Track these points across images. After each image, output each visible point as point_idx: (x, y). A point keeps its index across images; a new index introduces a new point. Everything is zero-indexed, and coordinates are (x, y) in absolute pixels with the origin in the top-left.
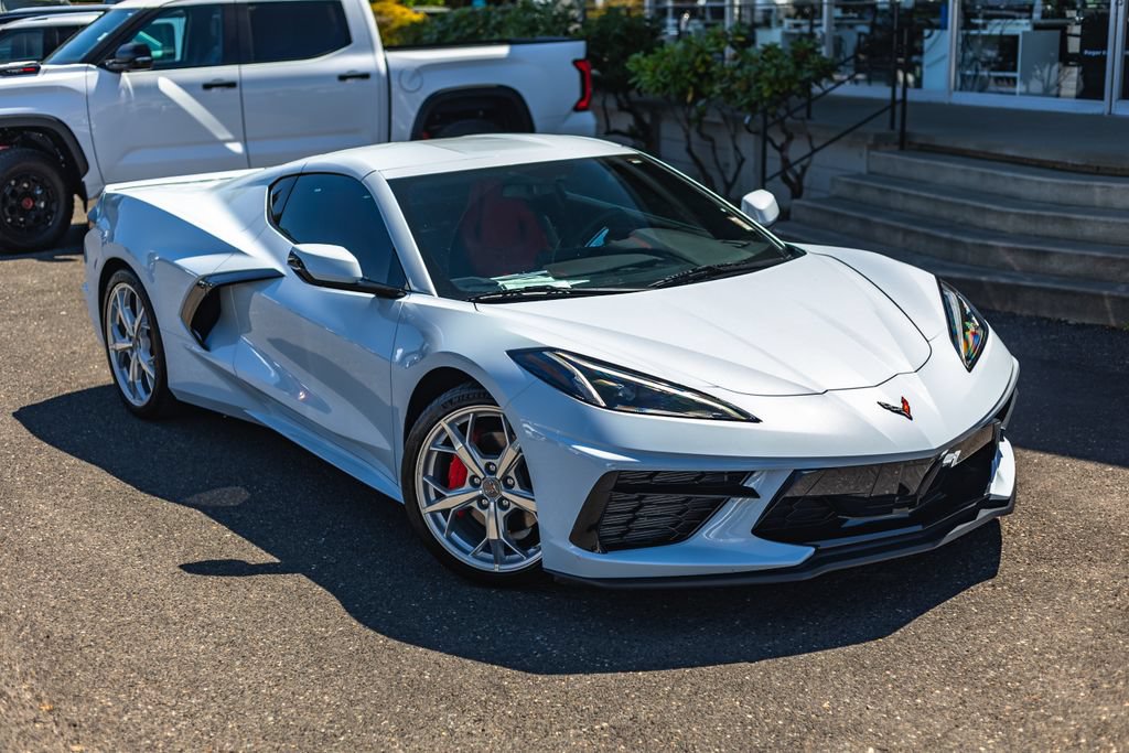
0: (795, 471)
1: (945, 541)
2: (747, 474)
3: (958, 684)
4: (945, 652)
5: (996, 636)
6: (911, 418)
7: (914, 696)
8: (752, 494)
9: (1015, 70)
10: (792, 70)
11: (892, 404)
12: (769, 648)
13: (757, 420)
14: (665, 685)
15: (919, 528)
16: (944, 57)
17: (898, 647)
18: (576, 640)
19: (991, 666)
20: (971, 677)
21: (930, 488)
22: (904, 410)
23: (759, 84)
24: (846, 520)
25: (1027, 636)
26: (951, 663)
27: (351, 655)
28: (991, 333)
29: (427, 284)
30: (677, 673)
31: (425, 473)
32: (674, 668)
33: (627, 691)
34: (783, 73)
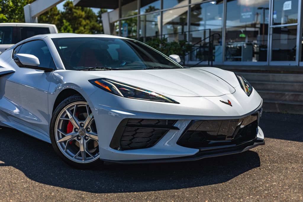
0: (192, 120)
1: (244, 151)
2: (175, 121)
3: (254, 195)
4: (248, 186)
5: (265, 182)
6: (232, 106)
7: (239, 199)
8: (177, 129)
9: (241, 56)
10: (180, 47)
11: (225, 101)
12: (183, 185)
13: (178, 103)
14: (145, 196)
15: (235, 145)
16: (221, 53)
17: (230, 185)
18: (111, 183)
19: (266, 190)
20: (259, 193)
21: (238, 133)
22: (229, 103)
23: (170, 51)
24: (210, 142)
25: (276, 182)
26: (251, 189)
27: (24, 188)
28: (253, 89)
29: (62, 67)
30: (150, 193)
31: (58, 128)
32: (148, 191)
33: (130, 198)
34: (177, 48)
